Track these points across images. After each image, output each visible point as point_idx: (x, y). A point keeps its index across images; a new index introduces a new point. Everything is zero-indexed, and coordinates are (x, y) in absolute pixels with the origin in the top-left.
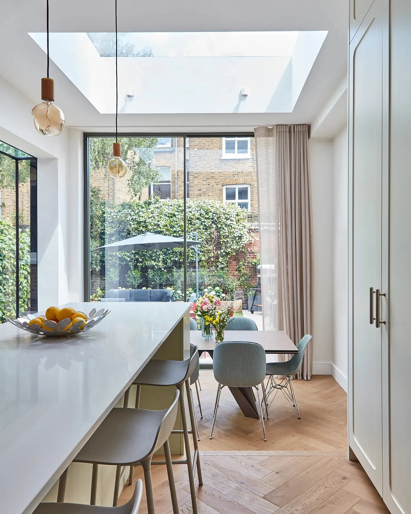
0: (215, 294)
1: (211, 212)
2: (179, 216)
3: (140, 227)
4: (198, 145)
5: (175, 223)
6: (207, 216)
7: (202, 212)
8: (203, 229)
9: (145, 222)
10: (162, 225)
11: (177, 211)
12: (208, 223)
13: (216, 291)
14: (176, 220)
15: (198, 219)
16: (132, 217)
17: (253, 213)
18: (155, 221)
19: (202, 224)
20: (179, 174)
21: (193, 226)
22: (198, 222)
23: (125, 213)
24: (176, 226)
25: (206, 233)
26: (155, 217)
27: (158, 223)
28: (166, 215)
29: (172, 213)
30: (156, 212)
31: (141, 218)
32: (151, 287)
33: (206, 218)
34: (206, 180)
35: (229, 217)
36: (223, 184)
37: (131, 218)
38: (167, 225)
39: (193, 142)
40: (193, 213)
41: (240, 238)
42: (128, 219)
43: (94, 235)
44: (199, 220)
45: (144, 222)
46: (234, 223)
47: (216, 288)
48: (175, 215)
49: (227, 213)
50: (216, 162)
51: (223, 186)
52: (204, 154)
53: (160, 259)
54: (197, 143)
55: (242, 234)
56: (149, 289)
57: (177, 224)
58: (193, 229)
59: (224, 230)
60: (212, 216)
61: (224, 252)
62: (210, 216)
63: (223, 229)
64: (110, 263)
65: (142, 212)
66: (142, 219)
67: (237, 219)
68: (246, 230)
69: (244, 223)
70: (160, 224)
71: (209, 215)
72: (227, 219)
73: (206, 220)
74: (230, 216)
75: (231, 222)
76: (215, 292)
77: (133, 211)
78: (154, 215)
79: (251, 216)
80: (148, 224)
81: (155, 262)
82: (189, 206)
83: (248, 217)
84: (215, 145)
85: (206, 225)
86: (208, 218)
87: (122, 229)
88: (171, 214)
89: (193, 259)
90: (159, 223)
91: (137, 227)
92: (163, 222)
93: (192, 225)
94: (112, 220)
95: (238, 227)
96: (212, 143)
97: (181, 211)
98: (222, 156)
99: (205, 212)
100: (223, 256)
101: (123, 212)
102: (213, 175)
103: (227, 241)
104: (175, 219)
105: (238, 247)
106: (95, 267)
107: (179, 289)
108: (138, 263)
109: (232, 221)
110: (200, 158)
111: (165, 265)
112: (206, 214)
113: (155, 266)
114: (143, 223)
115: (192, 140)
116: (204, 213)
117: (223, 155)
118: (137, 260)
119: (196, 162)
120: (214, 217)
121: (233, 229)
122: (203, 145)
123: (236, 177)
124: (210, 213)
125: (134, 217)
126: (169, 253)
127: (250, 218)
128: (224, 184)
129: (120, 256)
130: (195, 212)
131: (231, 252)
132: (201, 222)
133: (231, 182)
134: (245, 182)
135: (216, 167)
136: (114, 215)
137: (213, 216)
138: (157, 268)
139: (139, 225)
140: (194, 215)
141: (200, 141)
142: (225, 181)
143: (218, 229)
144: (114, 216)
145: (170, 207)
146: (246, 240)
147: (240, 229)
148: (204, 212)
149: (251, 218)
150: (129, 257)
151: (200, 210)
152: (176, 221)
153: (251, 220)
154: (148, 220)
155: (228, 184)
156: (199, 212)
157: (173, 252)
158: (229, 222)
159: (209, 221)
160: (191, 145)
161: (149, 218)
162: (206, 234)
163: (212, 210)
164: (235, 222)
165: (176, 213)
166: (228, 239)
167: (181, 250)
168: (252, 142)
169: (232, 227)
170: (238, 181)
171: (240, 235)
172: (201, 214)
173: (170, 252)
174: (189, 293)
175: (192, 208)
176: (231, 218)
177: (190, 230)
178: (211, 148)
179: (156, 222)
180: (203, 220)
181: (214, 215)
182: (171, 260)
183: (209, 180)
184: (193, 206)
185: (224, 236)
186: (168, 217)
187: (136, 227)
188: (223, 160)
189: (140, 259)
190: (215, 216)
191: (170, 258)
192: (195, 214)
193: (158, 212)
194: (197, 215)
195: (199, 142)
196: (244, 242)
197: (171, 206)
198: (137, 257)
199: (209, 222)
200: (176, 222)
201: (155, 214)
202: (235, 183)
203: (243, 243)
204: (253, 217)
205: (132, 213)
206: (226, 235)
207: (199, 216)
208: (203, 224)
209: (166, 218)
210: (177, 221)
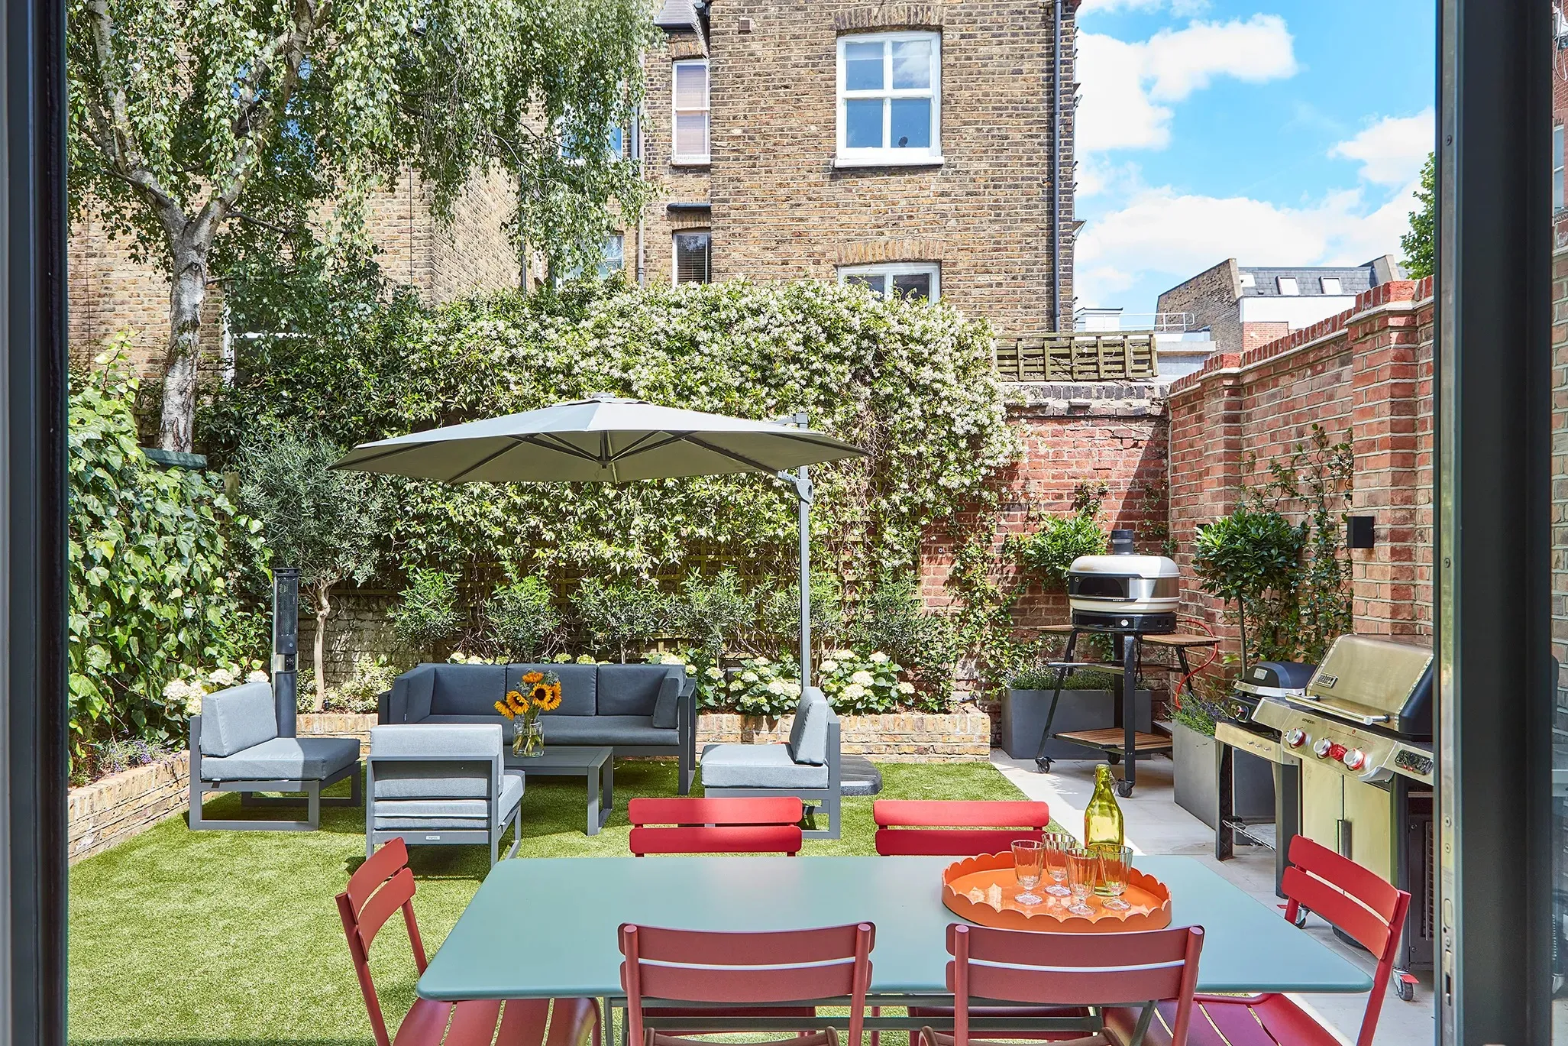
0: (871, 682)
1: (851, 331)
2: (715, 347)
3: (547, 392)
4: (745, 117)
5: (698, 376)
6: (831, 348)
7: (814, 329)
8: (817, 403)
9: (568, 371)
10: (642, 383)
11: (705, 328)
12: (839, 374)
13: (873, 669)
14: (703, 365)
15: (796, 359)
16: (514, 350)
17: (1020, 339)
18: (611, 368)
19: (809, 382)
20: (652, 258)
21: (773, 392)
22: (797, 375)
23: (479, 333)
24: (703, 389)
25: (828, 421)
26: (611, 350)
27: (625, 375)
28: (657, 344)
29: (687, 332)
30: (616, 330)
31: (550, 354)
32: (591, 653)
33: (827, 358)
34: (774, 245)
35: (926, 355)
36: (840, 260)
37: (508, 355)
38: (662, 387)
39: (725, 104)
40: (776, 332)
41: (976, 441)
42: (495, 357)
43: (349, 430)
44: (798, 366)
45: (563, 372)
46: (950, 377)
47: (872, 657)
48: (695, 344)
49: (917, 335)
50: (813, 177)
51: (836, 266)
52: (767, 151)
53: (632, 532)
54: (741, 106)
55: (982, 427)
56: (585, 660)
57: (705, 383)
58: (774, 402)
59: (905, 409)
60: (854, 348)
61: (903, 501)
62: (846, 349)
63: (903, 404)
64: (418, 550)
65: (552, 330)
66: (554, 360)
67: (960, 363)
68: (999, 409)
69: (991, 381)
70: (633, 378)
71: (844, 344)
72: (917, 361)
73: (828, 367)
74: (932, 346)
75: (938, 375)
76: (872, 673)
77: (516, 326)
78: (604, 341)
79: (1014, 353)
80: (582, 379)
81: (609, 543)
82: (755, 306)
83: (1000, 357)
84: (810, 113)
85: (830, 385)
86: (840, 358)
87: (468, 399)
88: (680, 337)
89: (774, 529)
90: (631, 375)
91: (534, 395)
92: (645, 371)
93: (770, 386)
94: (423, 365)
95: (969, 397)
96: (799, 107)
97: (721, 326)
98: (834, 156)
99: (824, 329)
100: (900, 521)
101: (473, 331)
102: (802, 228)
103: (920, 454)
104: (698, 360)
105: (967, 482)
106: (351, 565)
107: (713, 661)
108: (538, 547)
109: (940, 370)
110: (754, 166)
111: (655, 560)
112: (831, 338)
113: (613, 565)
114: (561, 376)
115: (722, 98)
116: (822, 337)
117: (838, 153)
118: (534, 536)
119: (738, 180)
120: (862, 352)
121: (945, 403)
122: (764, 117)
123: (887, 233)
124: (846, 336)
125: (522, 352)
126: (671, 507)
127: (1007, 362)
128: (843, 262)
129: (462, 518)
130: (782, 329)
131: (935, 503)
132: (806, 373)
133: (870, 252)
134: (920, 252)
135: (814, 196)
136: (434, 343)
137: (859, 349)
138: (618, 570)
139: (541, 388)
140: (777, 341)
141: (751, 99)
142: (846, 249)
143: (880, 405)
144: (434, 347)
145: (673, 310)
146: (998, 450)
147: (975, 406)
148: (820, 330)
149: (1014, 362)
150: (498, 523)
151: (804, 322)
152: (700, 370)
153: (1011, 369)
154: (583, 364)
155: (856, 261)
156: (803, 329)
157: (689, 503)
158: (926, 374)
159: (840, 368)
160: (720, 114)
161: (586, 355)
162: (830, 426)
163: (856, 322)
164: (954, 375)
165: (703, 336)
166: (922, 448)
167: (724, 494)
168: (949, 102)
169: (942, 395)
170: (893, 250)
171: (975, 430)
172: (807, 340)
173: (674, 501)
174: (756, 678)
175: (768, 315)
176: (935, 358)
177: (763, 407)
178: (796, 125)
179: (616, 373)
180: (816, 366)
181: (865, 343)
182: (678, 536)
183: (787, 245)
184: (774, 305)
185: (904, 433)
186: (669, 350)
187: (531, 392)
188: (840, 169)
189: (544, 530)
190: (866, 349)
191: (675, 529)
192: (785, 336)
193: (623, 331)
194: (794, 339)
195: (750, 103)
196: (992, 457)
197: (678, 305)
198: (533, 523)
199: (843, 374)
200: (700, 374)
201: (612, 337)
202: (883, 258)
203: (988, 462)
204: (1020, 356)
205: (513, 333)
206: (914, 430)
207: (801, 348)
208: (818, 382)
209: (656, 354)
210: (703, 369)
